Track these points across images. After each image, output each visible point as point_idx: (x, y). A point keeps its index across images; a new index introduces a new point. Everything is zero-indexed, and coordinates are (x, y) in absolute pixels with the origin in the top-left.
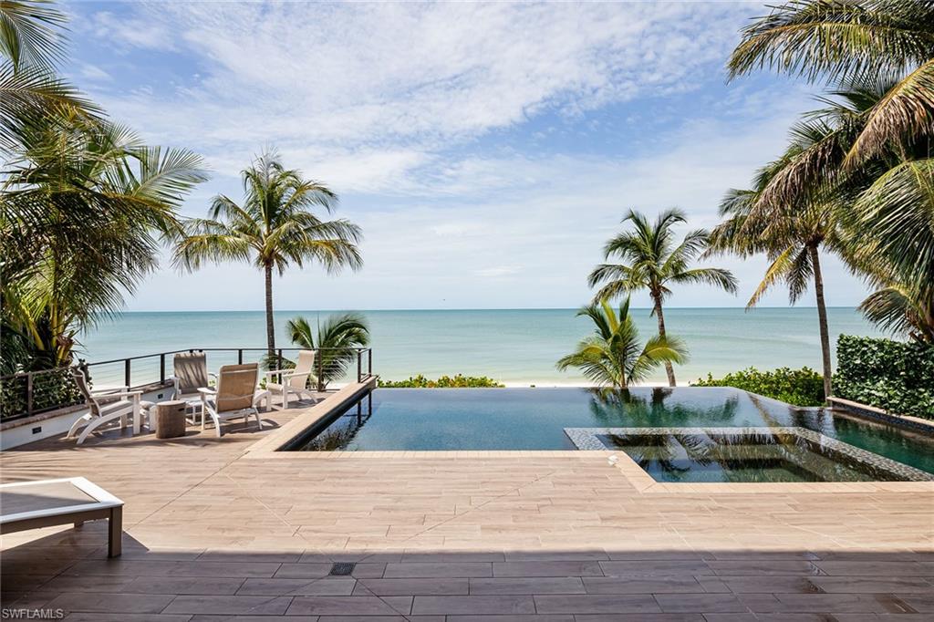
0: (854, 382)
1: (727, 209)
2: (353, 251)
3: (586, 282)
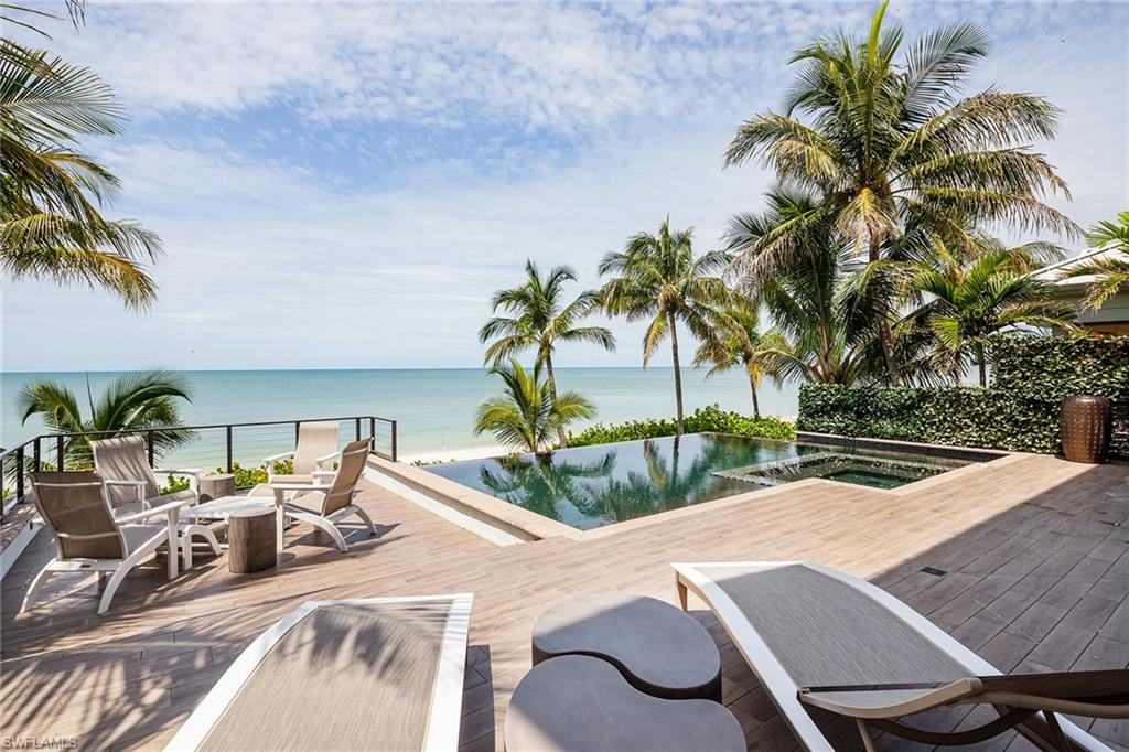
0: (813, 418)
1: (604, 270)
3: (477, 337)
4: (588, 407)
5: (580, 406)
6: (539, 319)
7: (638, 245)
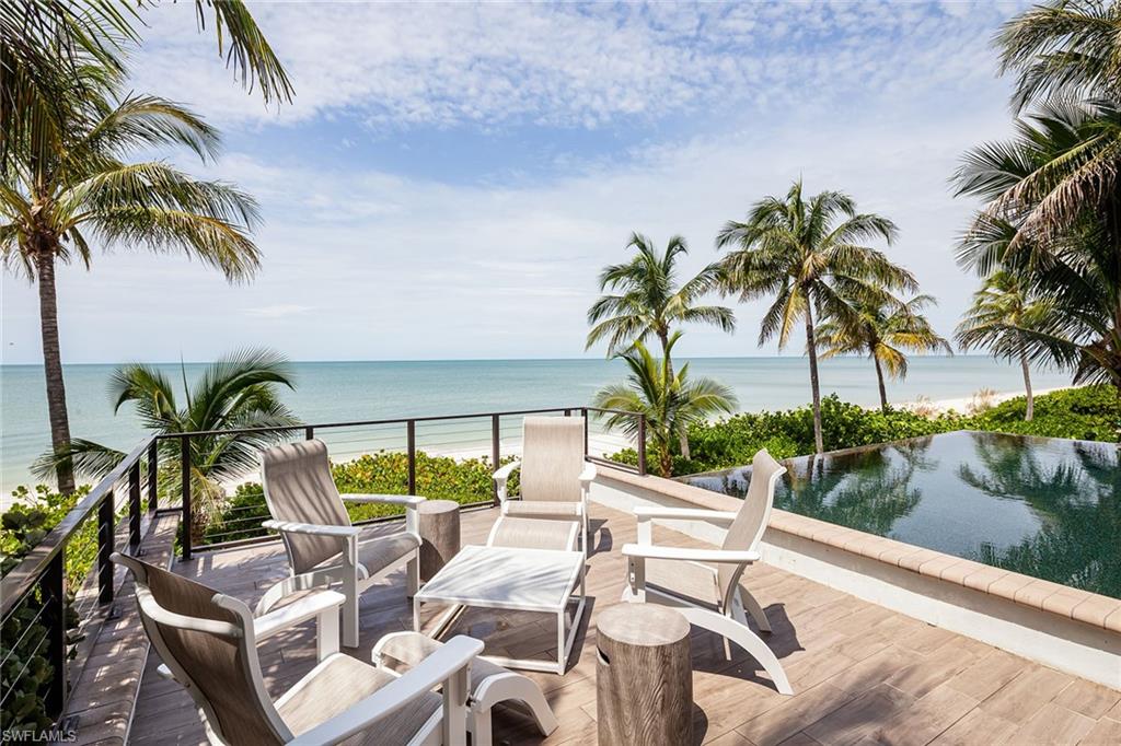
1: (723, 241)
3: (585, 318)
4: (729, 398)
5: (719, 398)
6: (656, 297)
7: (762, 213)
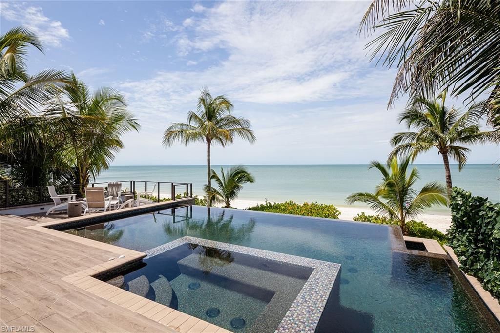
2: (250, 133)
